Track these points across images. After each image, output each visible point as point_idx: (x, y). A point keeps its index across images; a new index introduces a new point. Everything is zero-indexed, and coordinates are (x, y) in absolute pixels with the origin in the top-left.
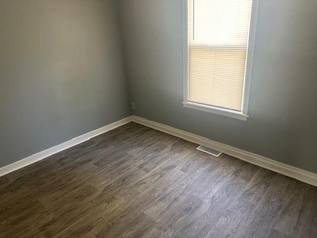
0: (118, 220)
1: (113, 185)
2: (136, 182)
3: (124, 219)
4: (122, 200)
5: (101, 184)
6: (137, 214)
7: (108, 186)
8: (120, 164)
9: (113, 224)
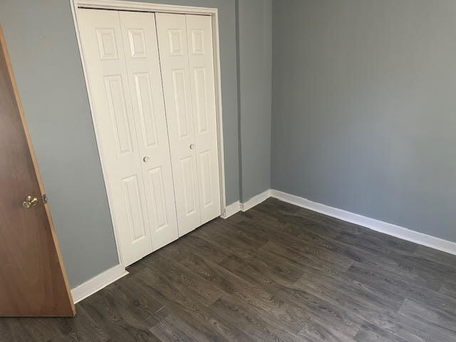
0: (243, 314)
1: (308, 297)
2: (323, 325)
3: (244, 321)
4: (278, 312)
5: (308, 285)
6: (253, 334)
7: (304, 292)
8: (367, 295)
9: (237, 310)
